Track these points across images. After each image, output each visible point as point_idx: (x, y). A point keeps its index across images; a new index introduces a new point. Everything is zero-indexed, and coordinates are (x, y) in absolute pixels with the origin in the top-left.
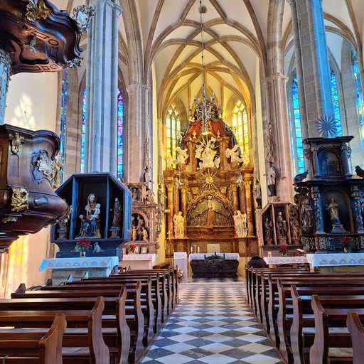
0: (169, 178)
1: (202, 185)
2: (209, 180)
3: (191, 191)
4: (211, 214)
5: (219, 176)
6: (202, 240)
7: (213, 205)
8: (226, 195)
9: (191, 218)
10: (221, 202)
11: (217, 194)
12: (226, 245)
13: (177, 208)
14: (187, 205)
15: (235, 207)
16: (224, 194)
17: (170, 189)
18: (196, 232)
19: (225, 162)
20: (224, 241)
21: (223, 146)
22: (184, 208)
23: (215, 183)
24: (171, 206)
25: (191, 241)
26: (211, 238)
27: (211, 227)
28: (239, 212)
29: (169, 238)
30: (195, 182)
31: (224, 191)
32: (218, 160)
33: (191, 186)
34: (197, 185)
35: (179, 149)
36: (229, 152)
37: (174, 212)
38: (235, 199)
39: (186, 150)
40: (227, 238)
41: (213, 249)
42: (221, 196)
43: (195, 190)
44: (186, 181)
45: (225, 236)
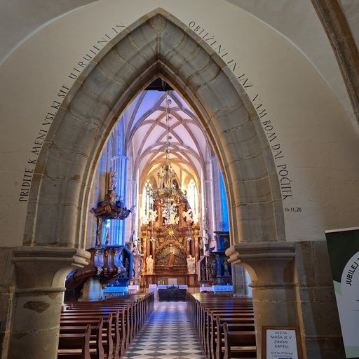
0: (144, 232)
1: (166, 236)
2: (171, 233)
3: (159, 240)
4: (171, 257)
5: (178, 230)
6: (165, 275)
7: (173, 251)
8: (182, 243)
9: (158, 260)
10: (179, 248)
11: (177, 243)
12: (181, 279)
13: (149, 253)
14: (156, 250)
15: (188, 253)
16: (181, 243)
17: (145, 240)
18: (161, 270)
19: (182, 221)
20: (180, 276)
21: (181, 209)
22: (154, 252)
23: (175, 235)
24: (145, 252)
25: (157, 276)
26: (171, 274)
27: (171, 266)
28: (190, 256)
29: (143, 274)
30: (161, 234)
31: (181, 240)
32: (178, 219)
33: (159, 237)
34: (163, 236)
35: (151, 211)
36: (185, 214)
37: (146, 256)
38: (188, 247)
39: (156, 211)
40: (182, 274)
41: (173, 282)
42: (179, 244)
43: (161, 240)
44: (155, 233)
45: (181, 273)
